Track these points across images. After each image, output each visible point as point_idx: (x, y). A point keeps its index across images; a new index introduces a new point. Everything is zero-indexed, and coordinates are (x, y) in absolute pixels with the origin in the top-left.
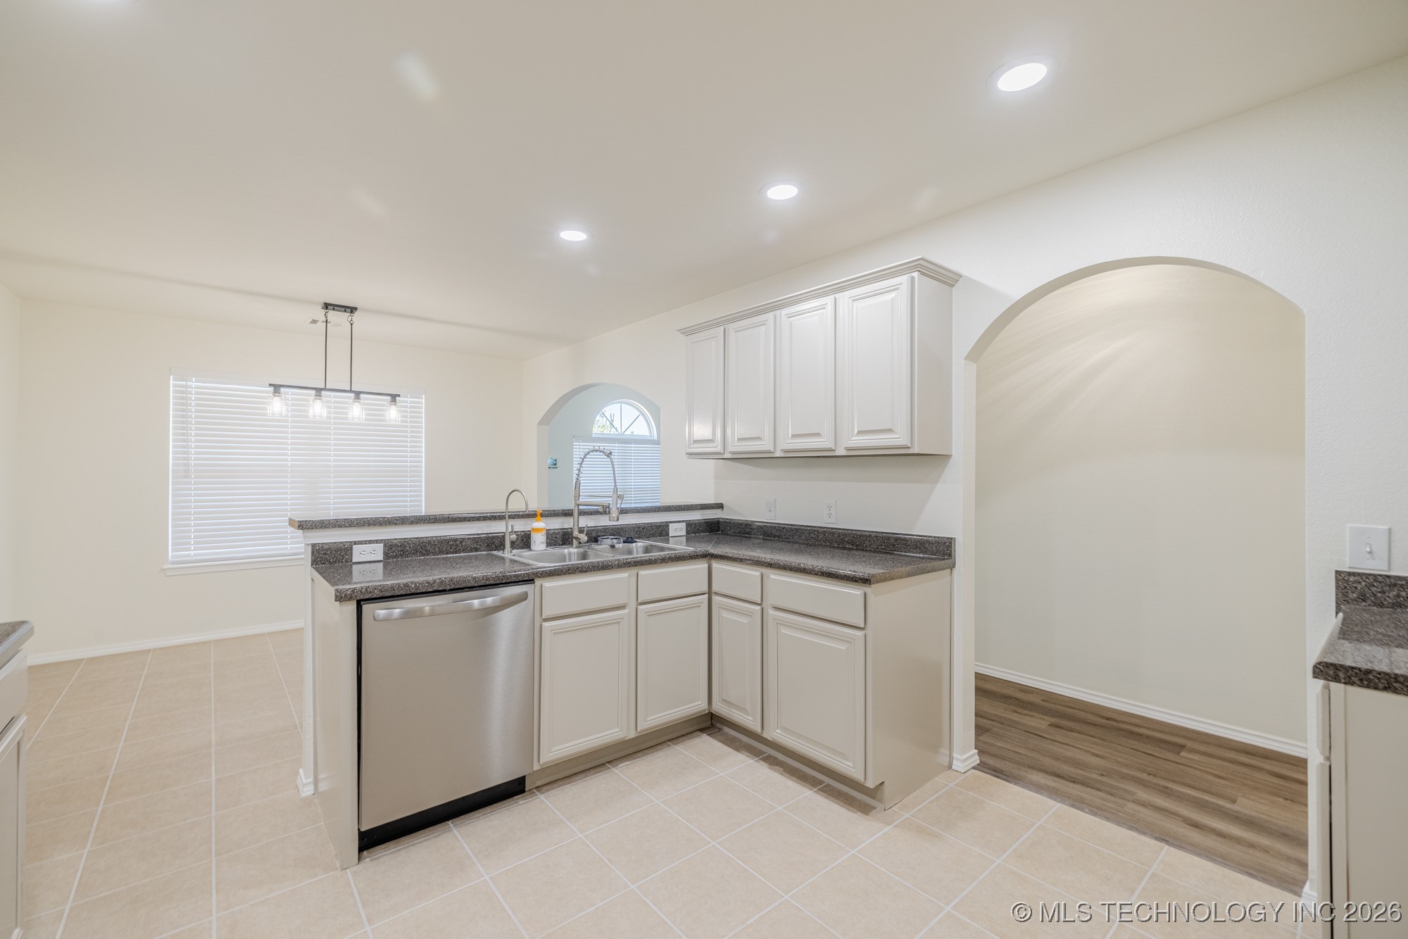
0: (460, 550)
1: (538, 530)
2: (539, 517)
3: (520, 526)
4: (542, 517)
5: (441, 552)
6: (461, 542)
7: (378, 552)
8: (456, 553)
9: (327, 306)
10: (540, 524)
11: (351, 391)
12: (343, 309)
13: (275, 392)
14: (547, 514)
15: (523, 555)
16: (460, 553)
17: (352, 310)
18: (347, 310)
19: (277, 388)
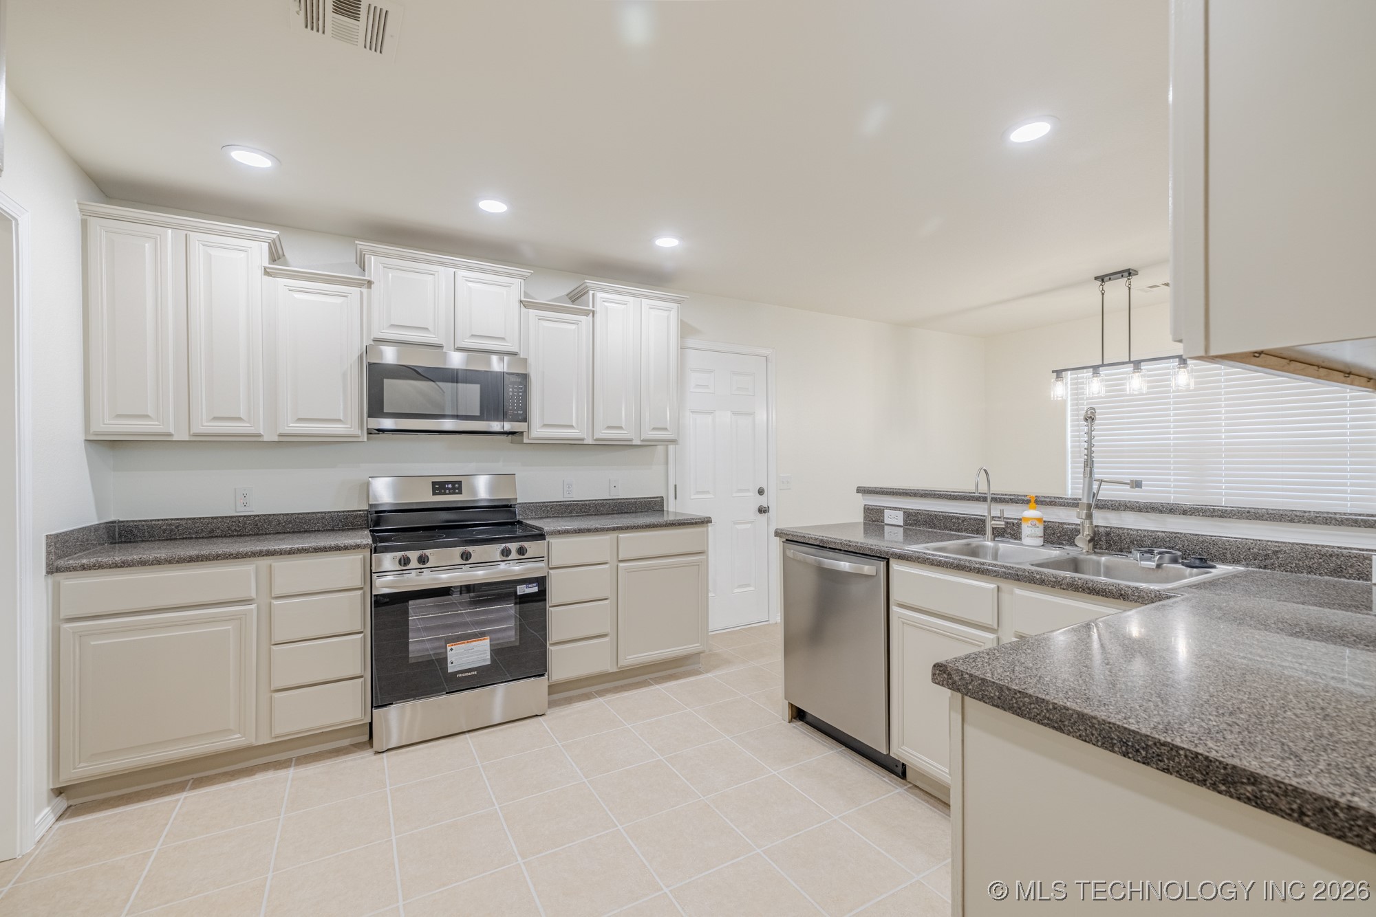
0: (962, 529)
1: (1027, 519)
2: (1033, 504)
3: (1011, 512)
4: (1037, 504)
5: (946, 528)
6: (963, 521)
7: (898, 518)
8: (958, 531)
9: (1102, 279)
10: (1031, 513)
11: (1130, 362)
12: (1120, 275)
13: (1058, 377)
14: (1041, 502)
15: (1004, 546)
16: (962, 532)
17: (1129, 273)
18: (1124, 274)
19: (1059, 373)
